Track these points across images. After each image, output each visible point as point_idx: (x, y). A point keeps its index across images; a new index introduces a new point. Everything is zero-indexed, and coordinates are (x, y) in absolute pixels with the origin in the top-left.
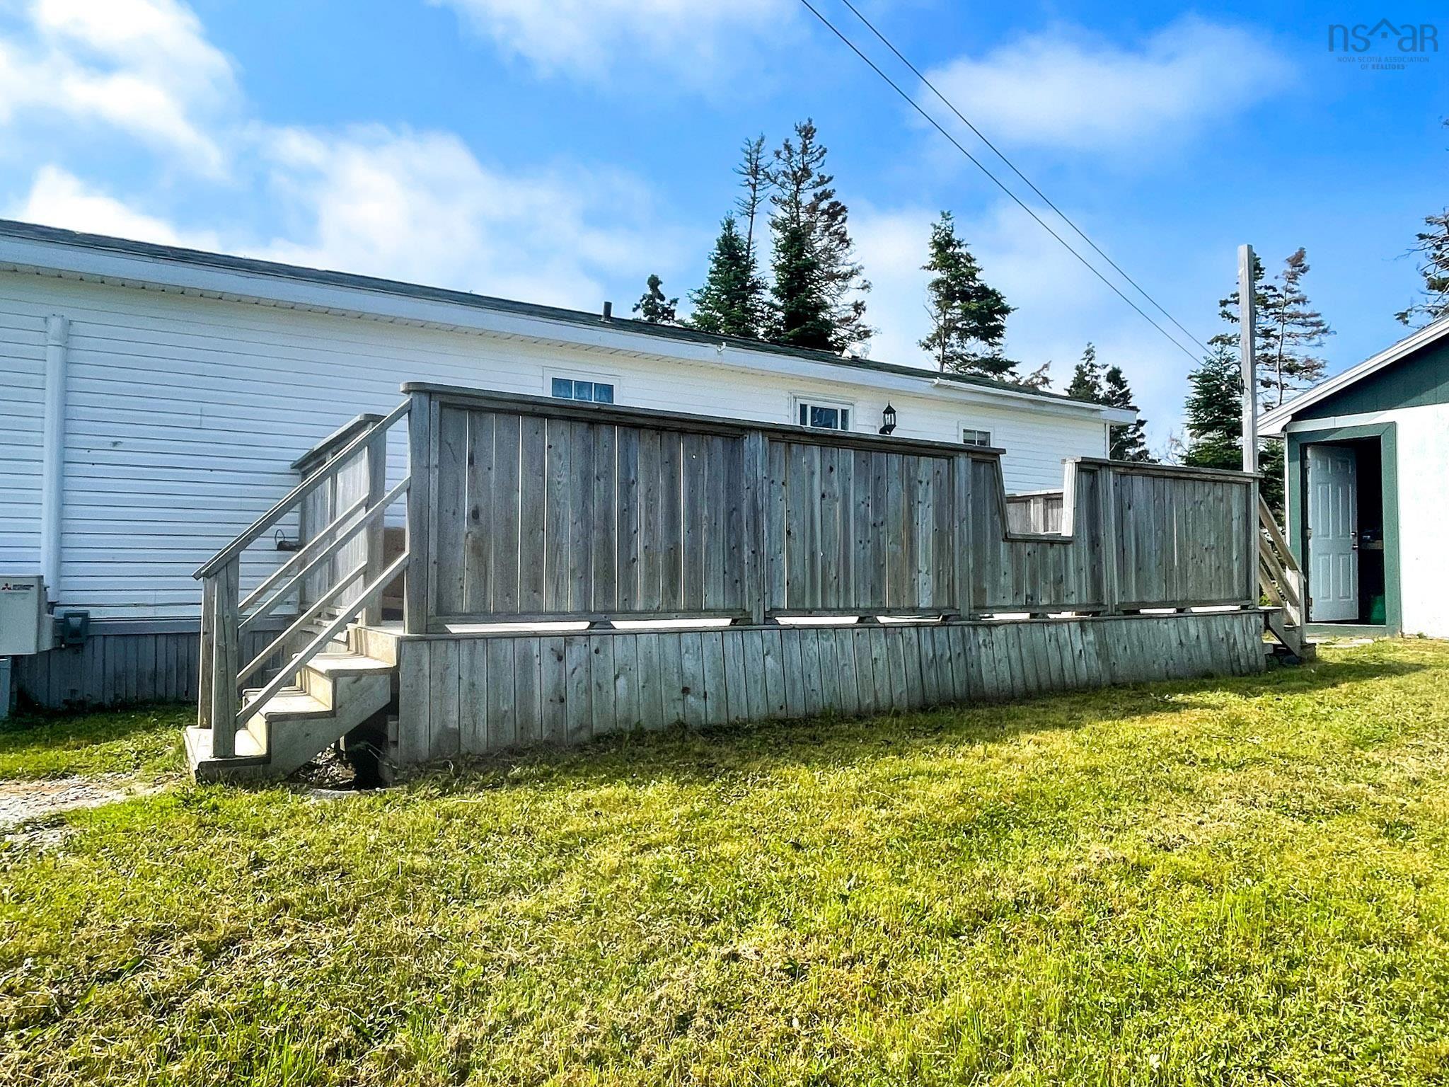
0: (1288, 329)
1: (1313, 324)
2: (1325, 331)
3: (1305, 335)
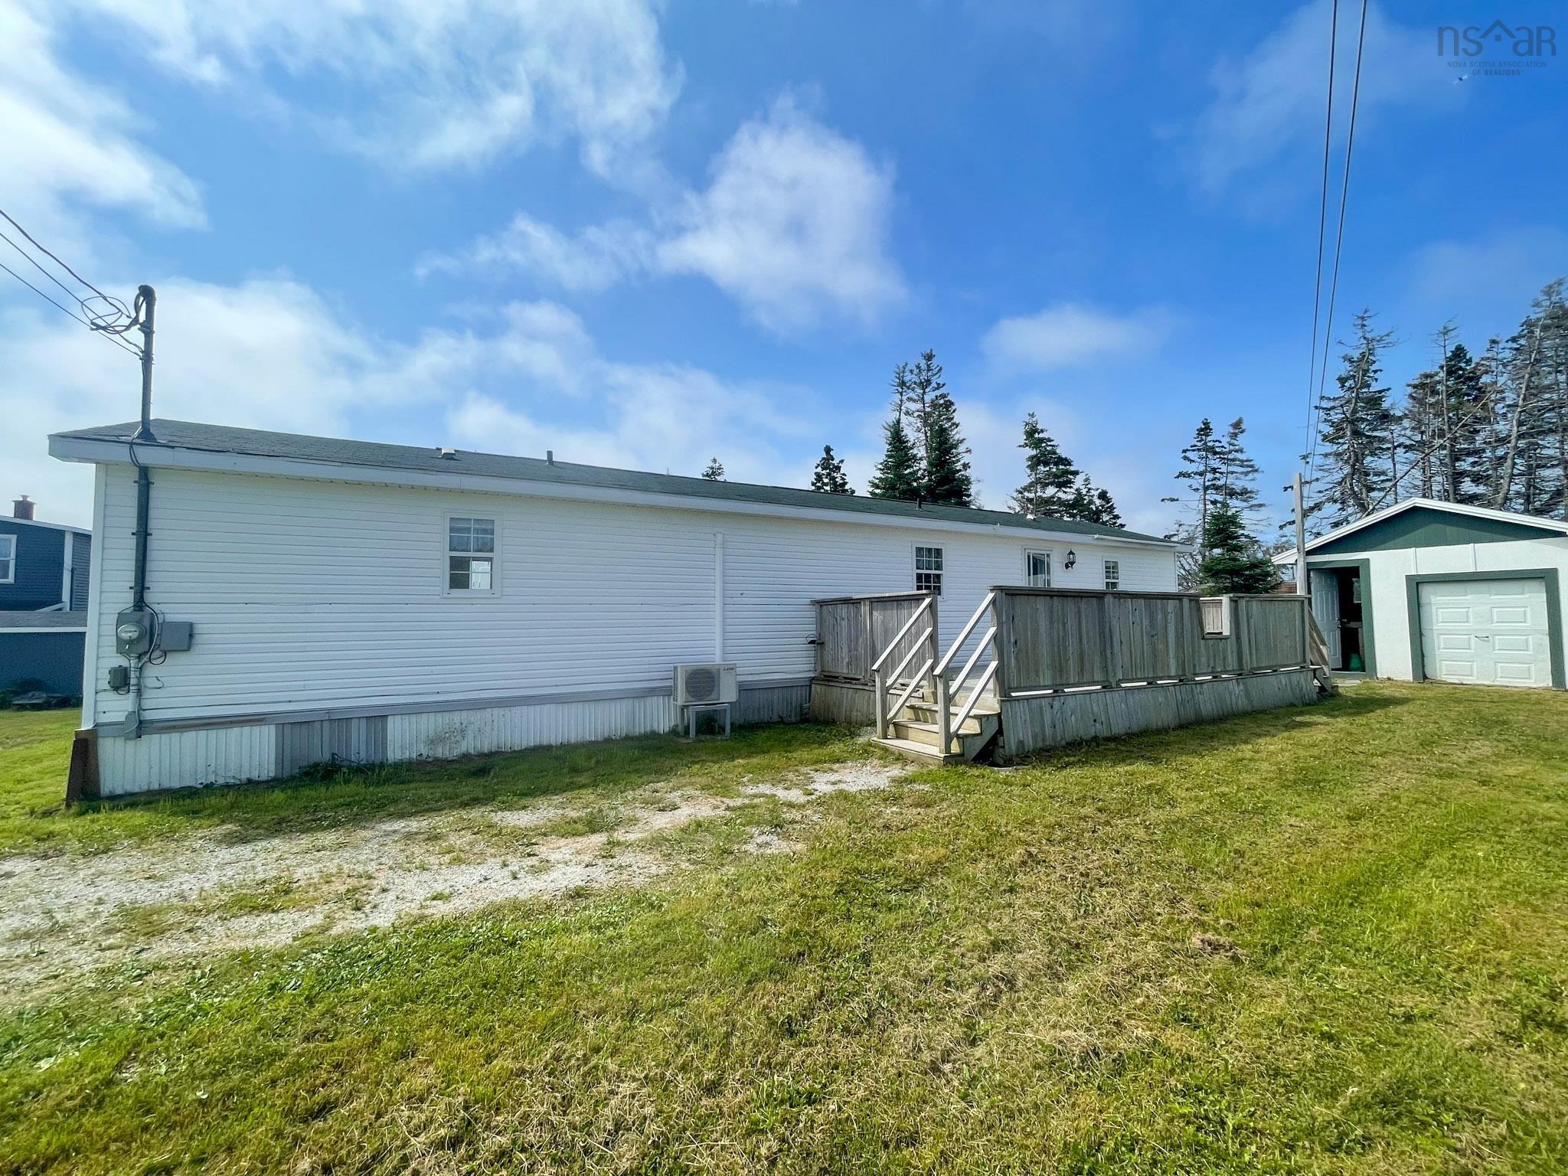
0: (1231, 469)
1: (1248, 466)
2: (1256, 471)
3: (1242, 473)
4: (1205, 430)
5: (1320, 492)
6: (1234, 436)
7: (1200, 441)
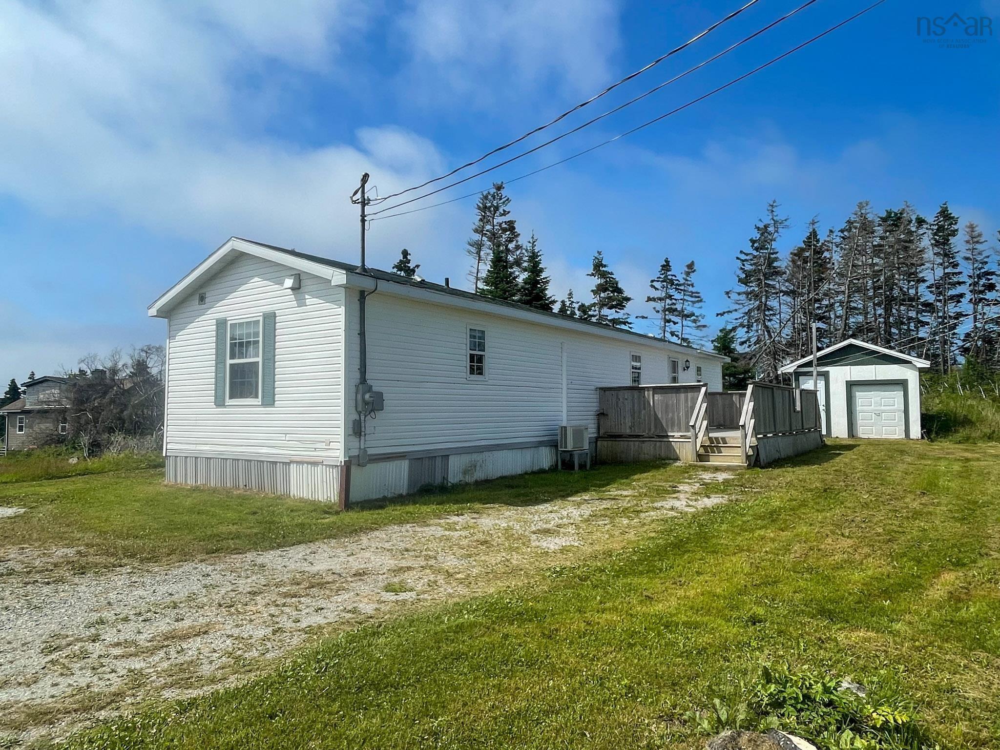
1: (696, 297)
2: (701, 301)
3: (692, 301)
4: (666, 267)
5: (736, 319)
6: (688, 274)
7: (662, 274)
